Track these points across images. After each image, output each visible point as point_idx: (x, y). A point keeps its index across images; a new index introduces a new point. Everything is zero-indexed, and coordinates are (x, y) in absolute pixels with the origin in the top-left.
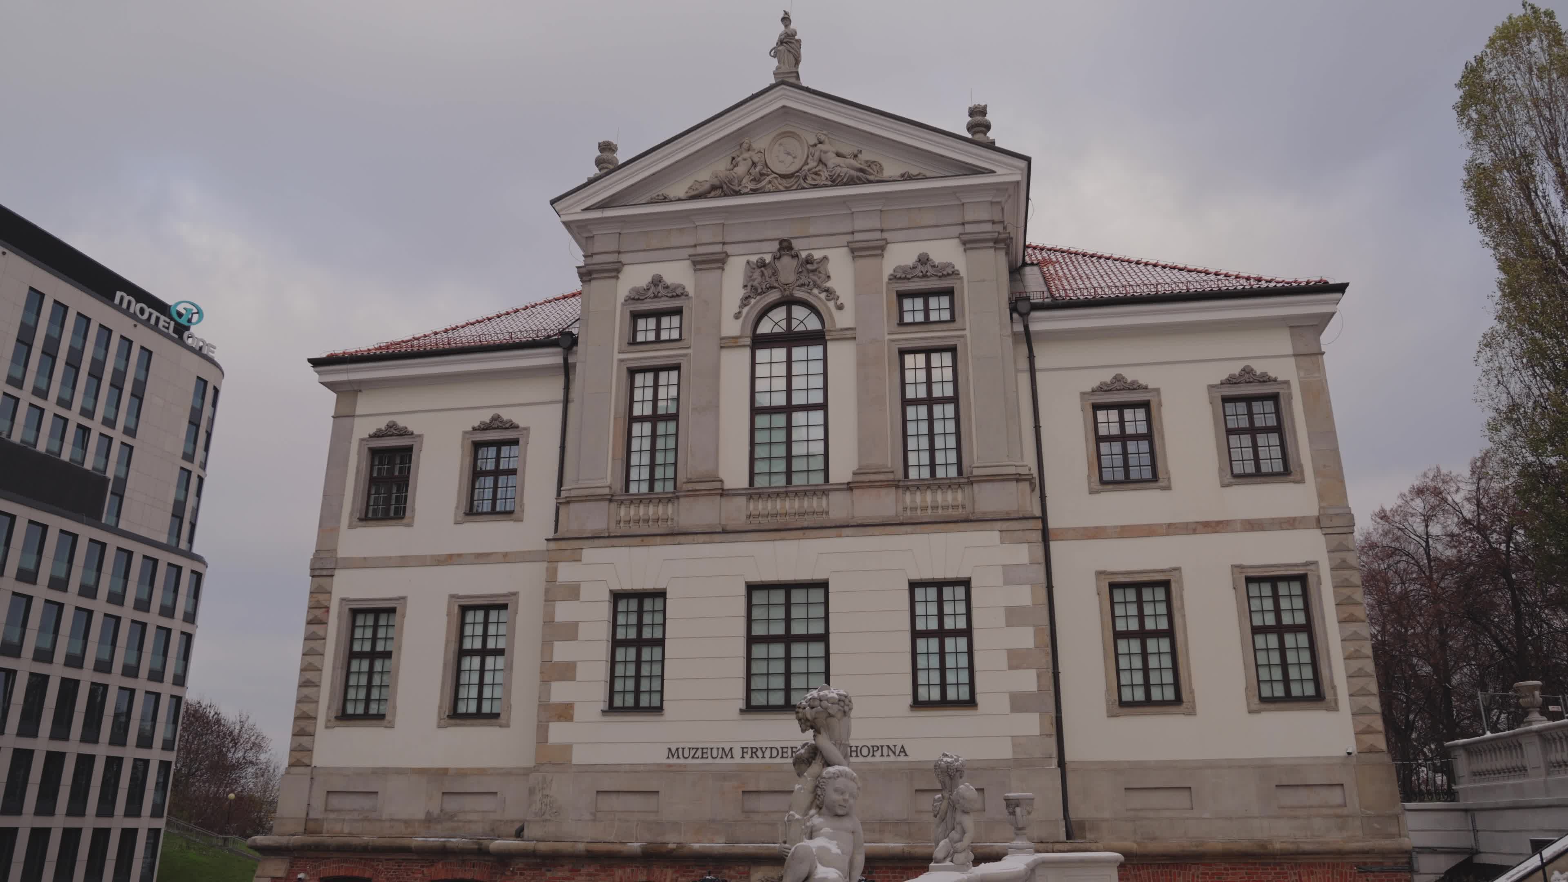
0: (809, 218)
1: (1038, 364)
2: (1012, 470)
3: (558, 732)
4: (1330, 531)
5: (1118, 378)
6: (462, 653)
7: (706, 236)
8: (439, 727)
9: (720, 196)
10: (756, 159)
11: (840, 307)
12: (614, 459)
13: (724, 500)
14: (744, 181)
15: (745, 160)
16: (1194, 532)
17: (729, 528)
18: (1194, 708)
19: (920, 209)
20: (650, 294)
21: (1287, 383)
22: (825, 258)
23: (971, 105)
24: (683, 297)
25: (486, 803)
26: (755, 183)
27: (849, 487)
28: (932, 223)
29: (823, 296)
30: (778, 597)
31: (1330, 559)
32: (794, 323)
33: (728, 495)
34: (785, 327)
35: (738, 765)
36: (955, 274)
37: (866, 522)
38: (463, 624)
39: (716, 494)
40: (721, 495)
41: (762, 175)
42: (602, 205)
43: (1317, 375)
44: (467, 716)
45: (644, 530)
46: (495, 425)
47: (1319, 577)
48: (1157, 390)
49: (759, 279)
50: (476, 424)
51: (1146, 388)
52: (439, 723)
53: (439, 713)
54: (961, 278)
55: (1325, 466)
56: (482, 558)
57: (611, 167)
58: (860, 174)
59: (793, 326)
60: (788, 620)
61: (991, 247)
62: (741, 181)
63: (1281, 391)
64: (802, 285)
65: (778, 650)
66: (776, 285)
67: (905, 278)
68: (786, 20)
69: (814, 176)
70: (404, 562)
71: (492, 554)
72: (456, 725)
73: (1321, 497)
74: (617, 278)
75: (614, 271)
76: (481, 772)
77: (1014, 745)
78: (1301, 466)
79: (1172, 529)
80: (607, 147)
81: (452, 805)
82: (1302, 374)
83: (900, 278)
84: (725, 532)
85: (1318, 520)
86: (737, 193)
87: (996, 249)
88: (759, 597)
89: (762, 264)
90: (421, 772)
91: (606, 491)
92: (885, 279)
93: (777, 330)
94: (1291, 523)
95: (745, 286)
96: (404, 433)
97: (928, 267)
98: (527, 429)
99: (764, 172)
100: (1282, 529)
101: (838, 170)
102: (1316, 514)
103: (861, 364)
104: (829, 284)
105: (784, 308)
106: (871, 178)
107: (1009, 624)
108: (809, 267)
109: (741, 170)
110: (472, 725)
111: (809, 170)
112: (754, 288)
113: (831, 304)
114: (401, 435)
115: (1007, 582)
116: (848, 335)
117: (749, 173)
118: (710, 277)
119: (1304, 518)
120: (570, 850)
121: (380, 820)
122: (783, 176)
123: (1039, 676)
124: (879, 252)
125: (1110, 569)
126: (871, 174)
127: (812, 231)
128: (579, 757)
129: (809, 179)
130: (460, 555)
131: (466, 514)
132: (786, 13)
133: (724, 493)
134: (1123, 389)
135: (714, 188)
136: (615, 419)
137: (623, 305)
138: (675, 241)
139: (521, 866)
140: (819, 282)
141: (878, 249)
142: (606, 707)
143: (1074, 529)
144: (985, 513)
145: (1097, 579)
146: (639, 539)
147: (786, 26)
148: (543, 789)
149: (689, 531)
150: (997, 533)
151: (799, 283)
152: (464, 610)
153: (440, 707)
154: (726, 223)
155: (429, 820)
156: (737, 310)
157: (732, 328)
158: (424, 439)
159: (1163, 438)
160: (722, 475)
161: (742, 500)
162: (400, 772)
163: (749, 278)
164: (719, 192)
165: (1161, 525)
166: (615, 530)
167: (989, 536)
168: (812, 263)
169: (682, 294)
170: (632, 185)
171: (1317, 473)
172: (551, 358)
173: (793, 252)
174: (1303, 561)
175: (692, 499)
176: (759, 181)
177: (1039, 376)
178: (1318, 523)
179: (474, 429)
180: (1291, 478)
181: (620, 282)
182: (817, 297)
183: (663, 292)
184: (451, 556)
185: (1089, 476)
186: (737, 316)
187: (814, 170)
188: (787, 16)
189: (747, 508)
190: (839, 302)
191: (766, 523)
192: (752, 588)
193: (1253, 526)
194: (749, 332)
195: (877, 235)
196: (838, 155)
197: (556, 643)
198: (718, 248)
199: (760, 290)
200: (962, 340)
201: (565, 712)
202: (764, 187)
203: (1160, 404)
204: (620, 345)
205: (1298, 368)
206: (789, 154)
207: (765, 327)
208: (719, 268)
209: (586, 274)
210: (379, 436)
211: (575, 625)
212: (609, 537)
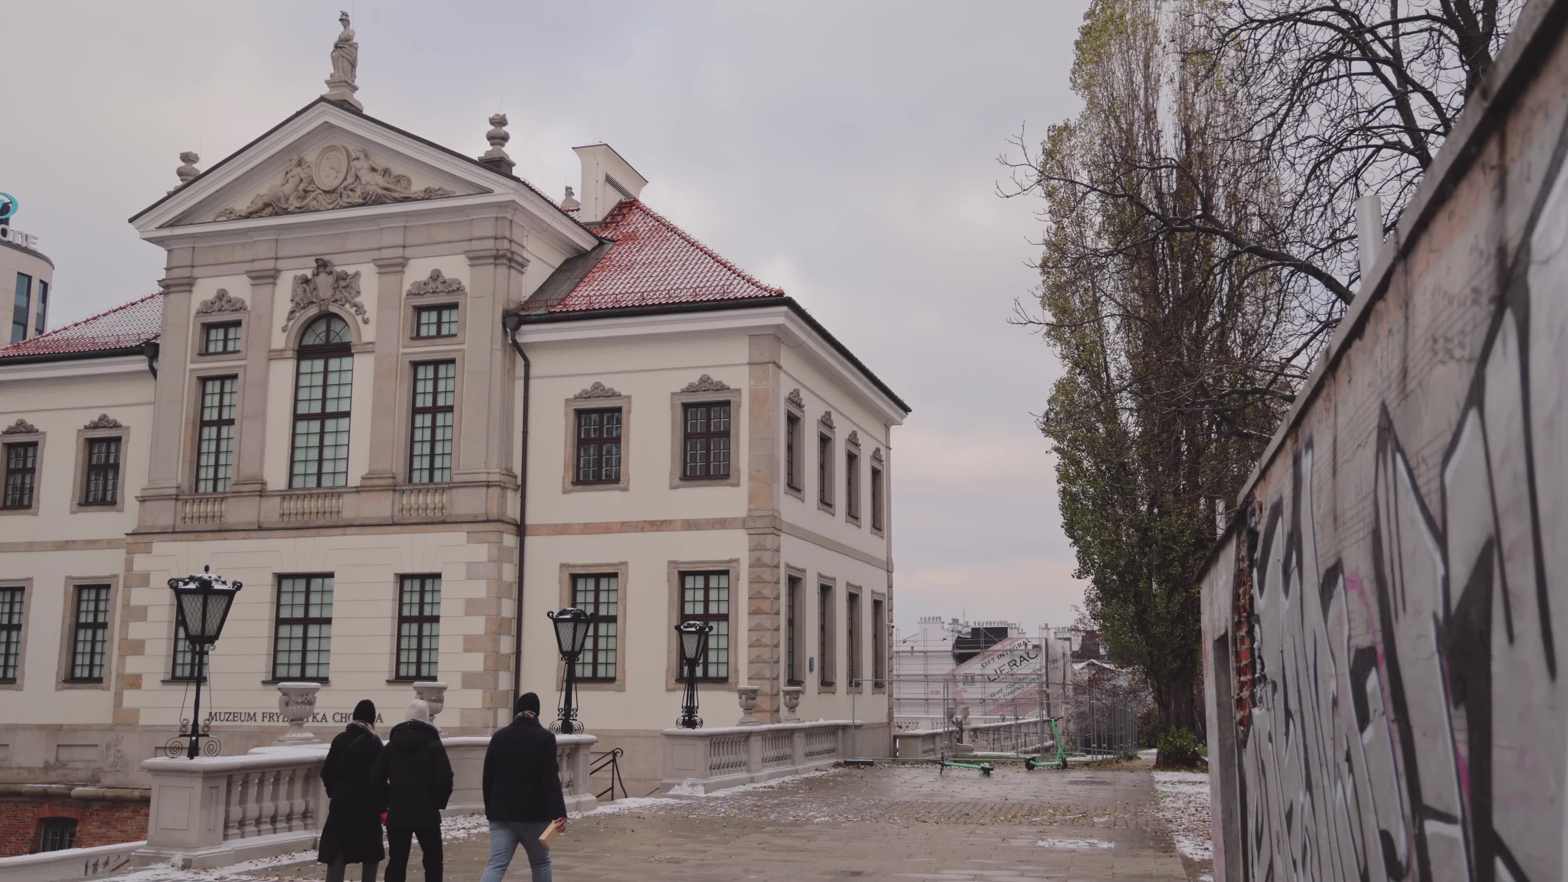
0: (347, 233)
1: (533, 372)
2: (484, 477)
3: (130, 698)
4: (753, 532)
5: (597, 386)
6: (78, 626)
7: (263, 250)
8: (57, 690)
9: (271, 215)
10: (303, 176)
11: (366, 322)
12: (183, 461)
13: (263, 500)
14: (291, 199)
15: (292, 177)
16: (642, 530)
17: (264, 526)
18: (624, 684)
19: (437, 224)
20: (216, 307)
21: (738, 391)
22: (357, 274)
23: (492, 116)
24: (242, 311)
25: (91, 754)
26: (300, 200)
27: (358, 490)
28: (447, 238)
29: (353, 310)
30: (301, 585)
31: (750, 557)
32: (332, 335)
33: (266, 496)
34: (324, 339)
35: (260, 727)
36: (460, 289)
37: (366, 522)
38: (79, 602)
39: (256, 496)
40: (261, 496)
41: (306, 191)
42: (172, 224)
43: (765, 383)
44: (82, 680)
45: (202, 526)
46: (104, 423)
47: (738, 574)
48: (629, 397)
49: (302, 295)
50: (88, 423)
51: (620, 395)
52: (57, 686)
53: (57, 677)
54: (466, 294)
55: (758, 471)
56: (91, 544)
57: (191, 178)
58: (385, 192)
59: (331, 338)
60: (307, 605)
61: (491, 264)
62: (288, 200)
63: (732, 399)
64: (336, 301)
65: (298, 630)
66: (315, 300)
67: (419, 294)
68: (344, 20)
69: (350, 193)
70: (30, 547)
71: (101, 540)
72: (70, 688)
73: (751, 500)
74: (190, 291)
75: (188, 284)
76: (87, 728)
77: (462, 716)
78: (738, 470)
79: (625, 527)
80: (187, 158)
81: (64, 755)
82: (752, 383)
83: (415, 294)
84: (260, 529)
85: (744, 520)
86: (286, 212)
87: (496, 265)
88: (287, 585)
89: (306, 281)
90: (42, 727)
91: (174, 491)
92: (404, 295)
93: (316, 342)
94: (721, 524)
95: (292, 300)
96: (31, 430)
97: (438, 283)
98: (128, 428)
99: (309, 189)
100: (714, 528)
101: (368, 187)
102: (744, 515)
103: (377, 377)
104: (358, 300)
105: (325, 320)
106: (396, 195)
107: (467, 614)
108: (342, 283)
109: (288, 188)
110: (82, 688)
111: (345, 188)
112: (298, 304)
113: (359, 318)
114: (28, 432)
115: (469, 577)
116: (369, 348)
117: (296, 189)
118: (265, 290)
119: (733, 519)
120: (129, 796)
121: (10, 768)
122: (326, 192)
123: (485, 658)
124: (399, 268)
125: (572, 562)
126: (396, 191)
127: (349, 246)
128: (144, 720)
129: (344, 196)
130: (74, 542)
131: (80, 504)
132: (343, 14)
133: (262, 493)
134: (600, 396)
135: (267, 205)
136: (186, 424)
137: (195, 317)
138: (239, 255)
139: (97, 807)
140: (349, 298)
141: (401, 265)
142: (169, 676)
143: (547, 525)
144: (458, 516)
145: (561, 572)
146: (195, 534)
147: (345, 27)
148: (116, 745)
149: (233, 528)
150: (465, 534)
151: (333, 299)
152: (80, 589)
153: (58, 673)
154: (280, 238)
155: (47, 768)
156: (284, 323)
157: (279, 340)
158: (47, 437)
159: (628, 443)
160: (266, 477)
161: (277, 500)
162: (26, 728)
163: (294, 292)
164: (271, 209)
165: (616, 523)
166: (180, 527)
167: (457, 537)
168: (345, 279)
169: (241, 308)
170: (200, 202)
171: (751, 478)
172: (139, 364)
173: (328, 270)
174: (727, 558)
175: (238, 499)
176: (304, 198)
177: (533, 383)
178: (744, 523)
179: (86, 427)
180: (729, 481)
181: (193, 295)
182: (347, 311)
183: (226, 306)
184: (67, 542)
185: (564, 478)
186: (284, 329)
187: (350, 187)
188: (344, 17)
189: (281, 507)
190: (365, 317)
191: (294, 521)
192: (281, 578)
193: (690, 525)
194: (293, 344)
195: (399, 252)
196: (374, 170)
197: (131, 624)
198: (270, 264)
199: (302, 305)
200: (460, 354)
201: (135, 682)
202: (308, 204)
203: (629, 412)
204: (192, 357)
205: (751, 375)
206: (333, 168)
207: (309, 340)
208: (270, 283)
209: (167, 287)
210: (10, 433)
211: (145, 608)
212: (174, 532)
